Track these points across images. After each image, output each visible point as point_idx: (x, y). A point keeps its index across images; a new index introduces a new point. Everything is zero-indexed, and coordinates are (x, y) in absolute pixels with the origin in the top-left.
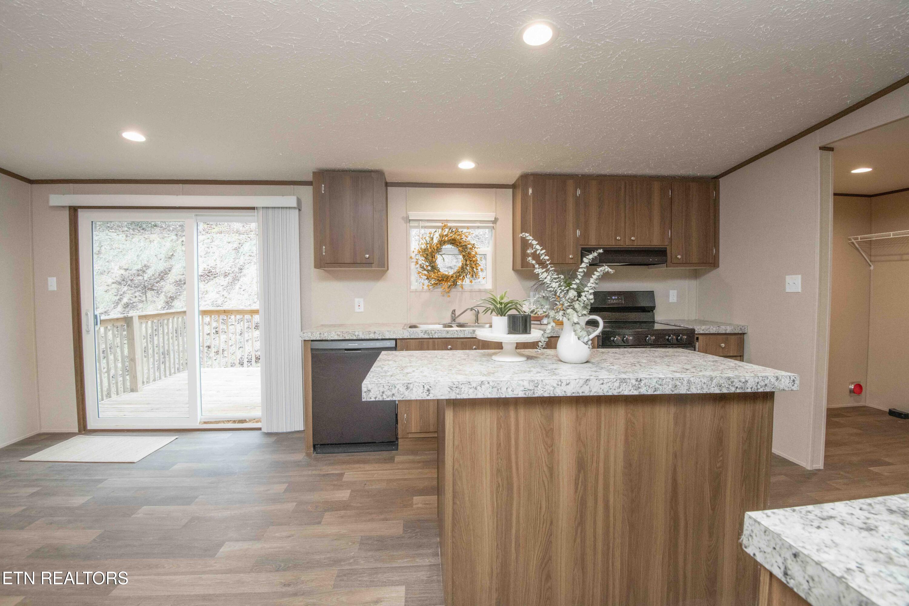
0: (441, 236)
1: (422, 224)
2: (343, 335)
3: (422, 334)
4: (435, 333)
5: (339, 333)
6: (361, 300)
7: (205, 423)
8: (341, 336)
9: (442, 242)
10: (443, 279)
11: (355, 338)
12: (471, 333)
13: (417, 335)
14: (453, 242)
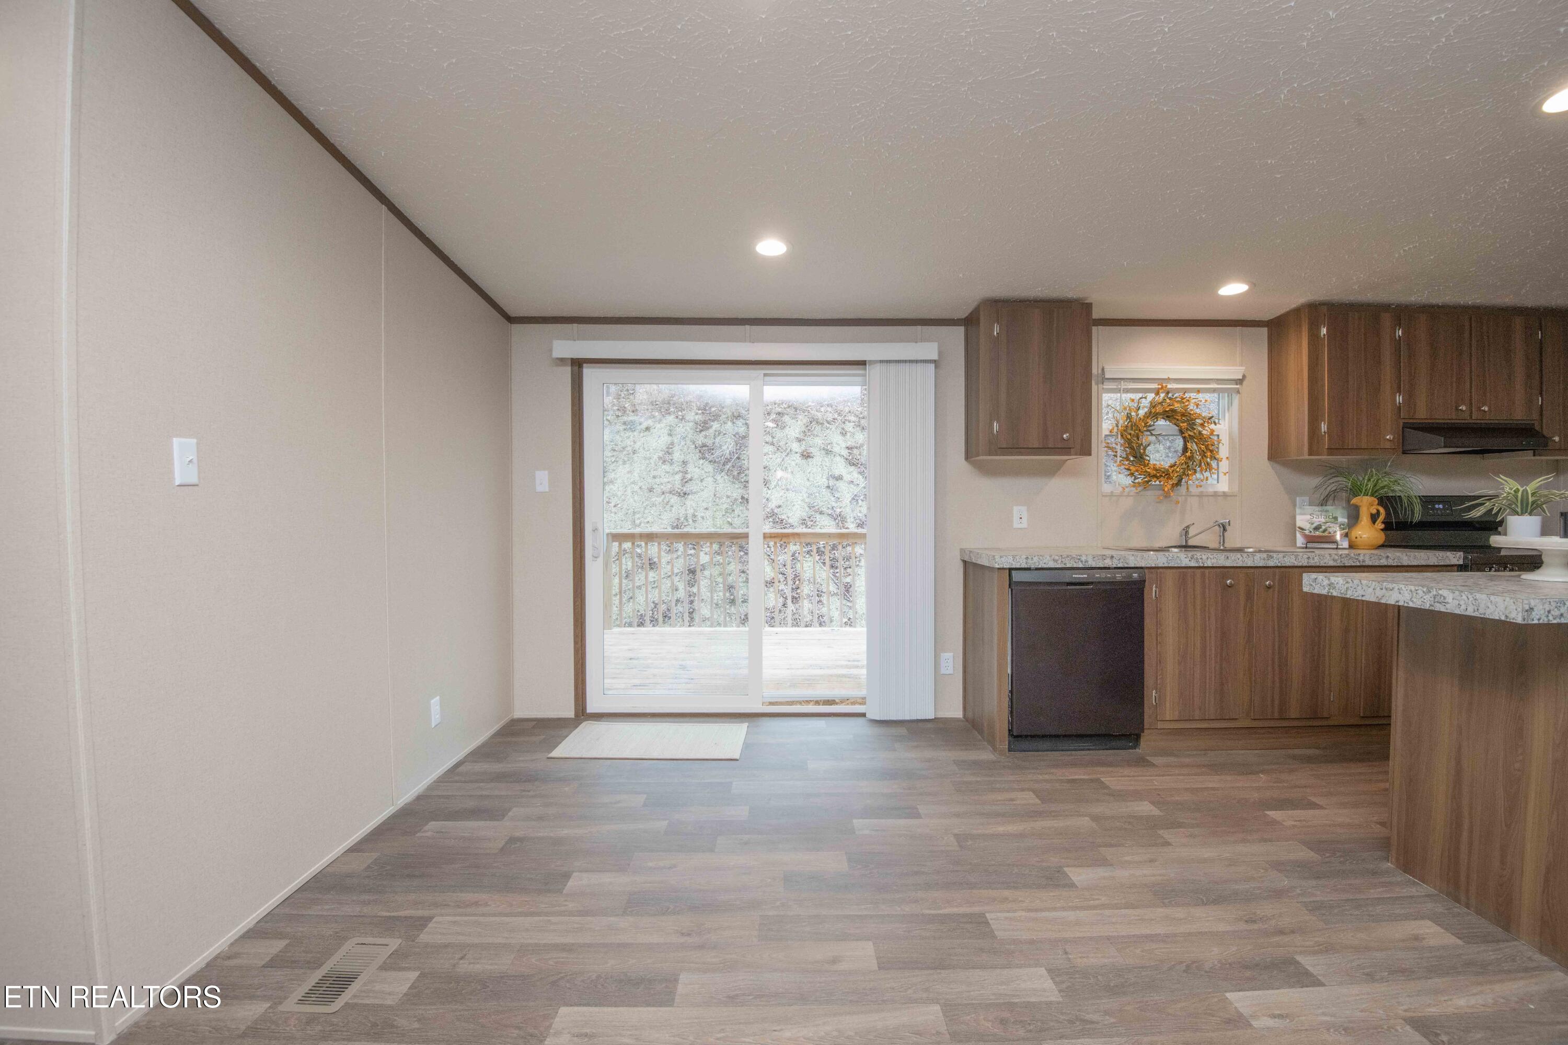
0: (1153, 405)
1: (1124, 385)
2: (1063, 560)
3: (1187, 560)
4: (1208, 559)
5: (1057, 558)
6: (1024, 508)
7: (771, 704)
8: (1059, 562)
9: (1153, 414)
10: (1162, 474)
11: (1081, 566)
12: (1264, 559)
13: (1179, 562)
14: (1169, 415)
